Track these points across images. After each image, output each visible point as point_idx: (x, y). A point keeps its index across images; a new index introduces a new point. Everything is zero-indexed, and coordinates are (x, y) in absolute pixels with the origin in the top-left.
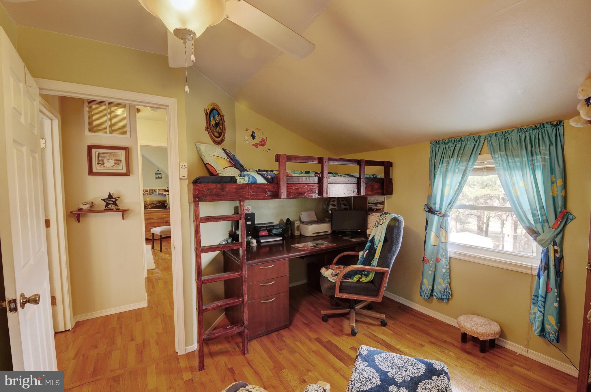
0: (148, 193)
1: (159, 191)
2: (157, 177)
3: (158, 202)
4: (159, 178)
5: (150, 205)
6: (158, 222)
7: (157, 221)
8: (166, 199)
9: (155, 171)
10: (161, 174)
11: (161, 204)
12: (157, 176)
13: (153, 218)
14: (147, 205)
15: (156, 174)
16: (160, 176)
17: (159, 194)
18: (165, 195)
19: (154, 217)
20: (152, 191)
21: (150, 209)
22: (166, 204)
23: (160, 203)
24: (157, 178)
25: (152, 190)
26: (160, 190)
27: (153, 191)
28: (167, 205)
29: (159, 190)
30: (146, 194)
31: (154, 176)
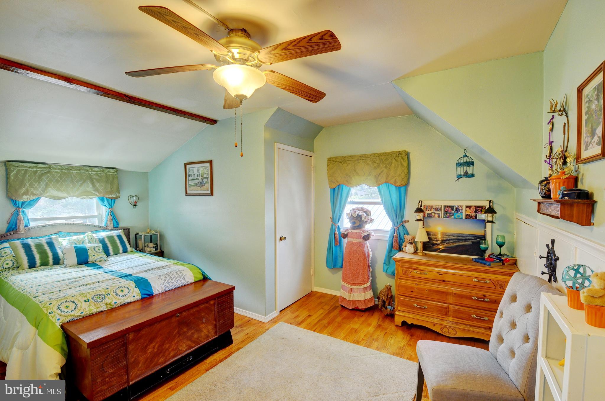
0: (441, 213)
1: (468, 209)
2: (462, 173)
3: (463, 238)
4: (467, 175)
5: (443, 242)
6: (455, 294)
7: (454, 292)
8: (485, 231)
9: (457, 155)
10: (471, 164)
11: (469, 243)
12: (462, 171)
13: (444, 281)
14: (435, 242)
15: (459, 165)
16: (470, 170)
17: (468, 217)
18: (484, 220)
19: (448, 278)
20: (449, 210)
21: (443, 251)
22: (483, 246)
23: (466, 240)
24: (459, 177)
25: (452, 207)
26: (470, 207)
27: (453, 210)
28: (487, 248)
29: (467, 207)
30: (436, 216)
31: (454, 171)
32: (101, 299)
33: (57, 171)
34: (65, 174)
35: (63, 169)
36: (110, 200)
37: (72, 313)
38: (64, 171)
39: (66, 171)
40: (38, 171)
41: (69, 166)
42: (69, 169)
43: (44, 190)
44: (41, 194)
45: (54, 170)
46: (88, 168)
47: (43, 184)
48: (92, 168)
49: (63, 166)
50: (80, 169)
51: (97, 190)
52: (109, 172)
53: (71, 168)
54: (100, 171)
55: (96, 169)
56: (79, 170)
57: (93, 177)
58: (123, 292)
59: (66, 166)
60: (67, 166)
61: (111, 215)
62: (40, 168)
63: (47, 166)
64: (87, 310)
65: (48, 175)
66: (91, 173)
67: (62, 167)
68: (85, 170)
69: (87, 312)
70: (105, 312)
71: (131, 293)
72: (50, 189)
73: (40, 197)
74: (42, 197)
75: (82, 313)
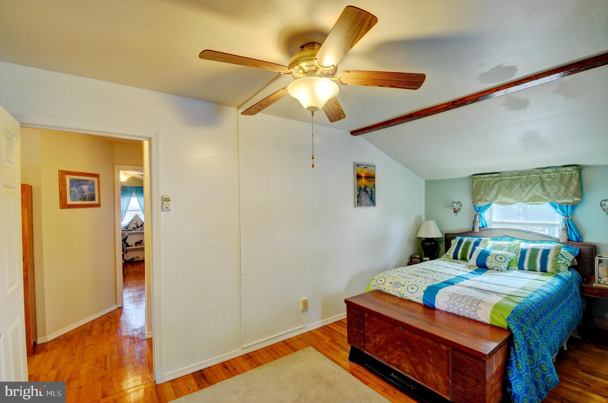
32: (397, 286)
33: (507, 178)
34: (514, 180)
35: (513, 176)
36: (565, 206)
37: (380, 286)
38: (513, 177)
39: (516, 177)
40: (492, 180)
41: (518, 172)
42: (519, 175)
43: (495, 198)
44: (493, 200)
45: (505, 178)
46: (539, 171)
47: (495, 191)
48: (544, 170)
49: (513, 172)
50: (530, 173)
51: (548, 195)
52: (566, 171)
53: (520, 173)
54: (554, 172)
55: (547, 170)
56: (528, 174)
57: (545, 180)
58: (412, 290)
59: (515, 172)
60: (517, 172)
61: (566, 226)
62: (493, 177)
63: (499, 174)
64: (387, 289)
65: (500, 182)
66: (543, 176)
67: (512, 174)
68: (536, 174)
69: (386, 291)
70: (397, 298)
71: (416, 294)
72: (499, 195)
73: (491, 203)
74: (493, 203)
75: (384, 289)
